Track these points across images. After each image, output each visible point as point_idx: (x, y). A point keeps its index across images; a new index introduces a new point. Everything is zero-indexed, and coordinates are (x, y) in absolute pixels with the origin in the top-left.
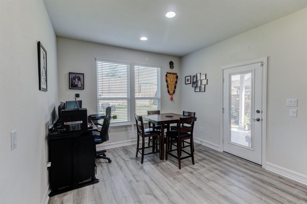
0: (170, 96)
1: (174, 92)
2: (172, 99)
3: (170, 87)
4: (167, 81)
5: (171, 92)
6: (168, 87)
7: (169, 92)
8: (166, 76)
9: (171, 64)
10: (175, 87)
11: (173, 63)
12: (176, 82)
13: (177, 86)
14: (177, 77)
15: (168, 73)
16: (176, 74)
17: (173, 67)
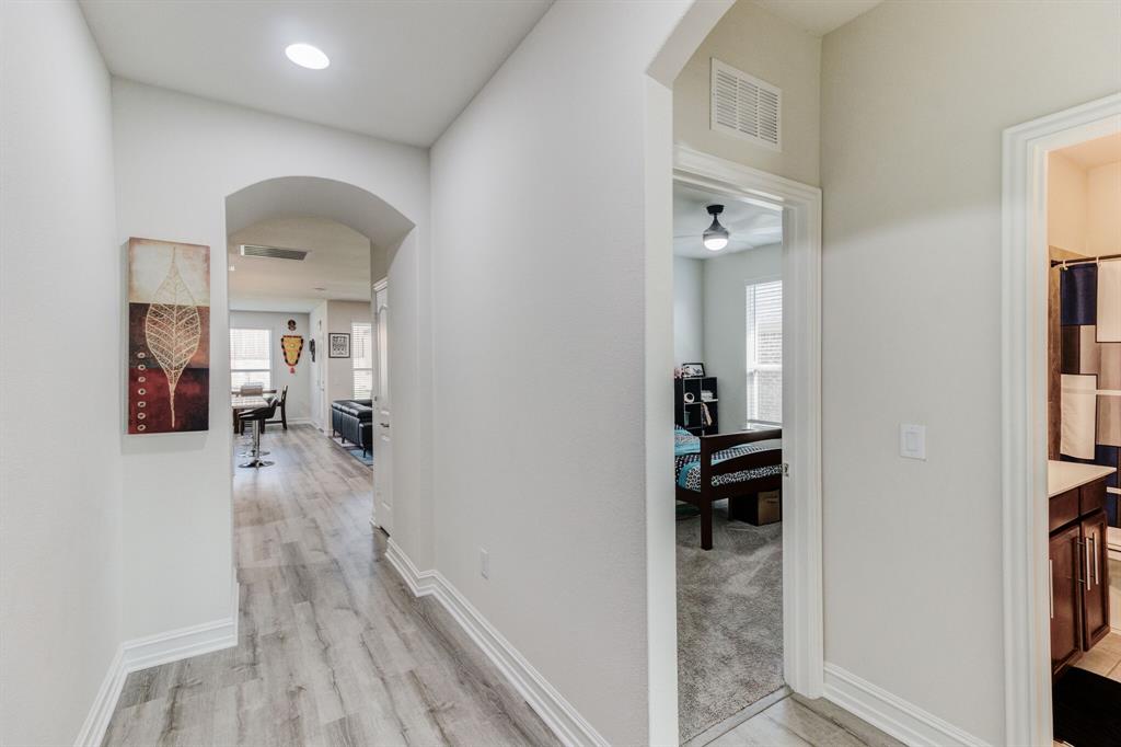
0: (290, 368)
1: (297, 362)
2: (293, 371)
3: (288, 354)
4: (283, 347)
5: (292, 357)
6: (285, 354)
7: (286, 361)
8: (282, 340)
9: (292, 324)
10: (299, 355)
11: (294, 323)
12: (301, 348)
13: (303, 352)
14: (302, 341)
15: (284, 336)
16: (300, 337)
17: (295, 328)
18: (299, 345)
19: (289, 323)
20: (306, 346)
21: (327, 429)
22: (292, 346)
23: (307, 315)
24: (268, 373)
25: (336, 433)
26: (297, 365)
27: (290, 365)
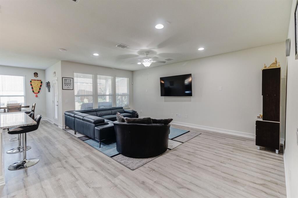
0: (36, 95)
1: (39, 92)
2: (37, 96)
4: (31, 85)
5: (36, 90)
6: (32, 88)
7: (33, 91)
8: (31, 82)
9: (36, 74)
10: (40, 89)
11: (37, 74)
12: (41, 86)
13: (42, 88)
14: (42, 82)
15: (32, 80)
16: (40, 80)
17: (38, 76)
18: (40, 84)
19: (35, 74)
20: (44, 85)
21: (61, 125)
22: (36, 85)
23: (44, 71)
24: (23, 97)
25: (67, 127)
26: (39, 94)
27: (35, 93)
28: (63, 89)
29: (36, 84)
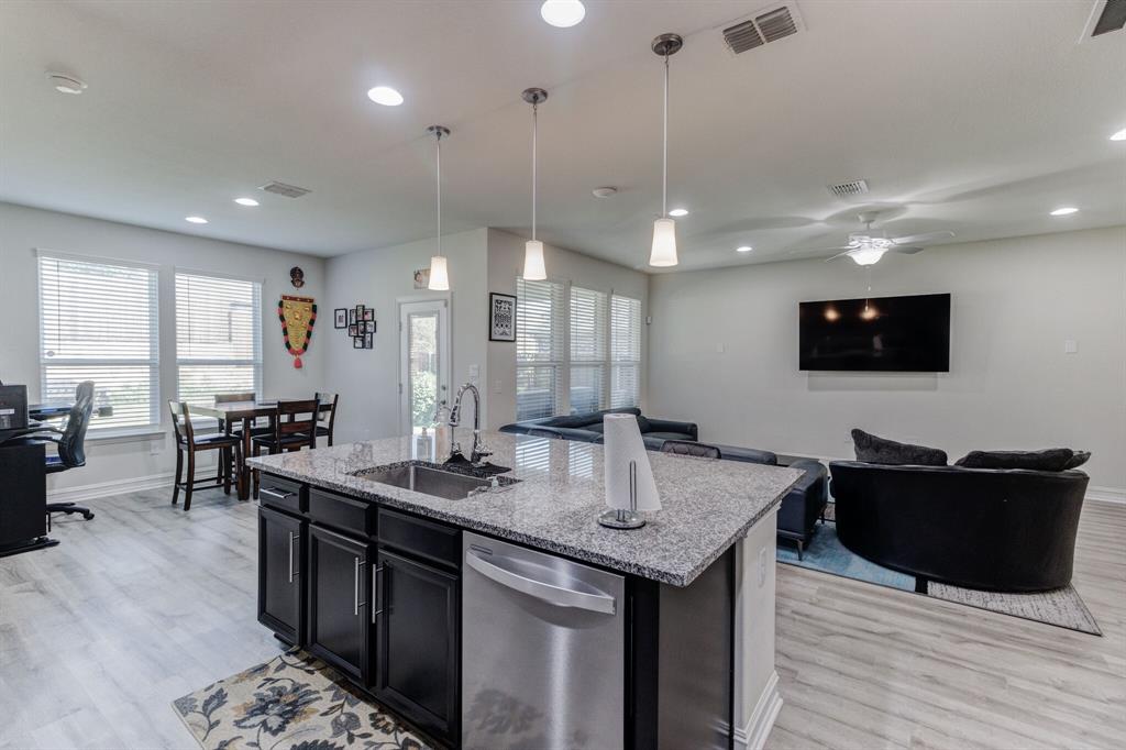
0: (294, 358)
1: (305, 347)
2: (298, 365)
3: (289, 330)
4: (282, 318)
5: (297, 339)
6: (285, 332)
7: (288, 345)
8: (281, 304)
9: (297, 276)
10: (309, 335)
12: (312, 322)
13: (316, 331)
14: (314, 309)
15: (285, 298)
16: (311, 301)
17: (302, 283)
18: (309, 316)
20: (323, 318)
23: (323, 260)
26: (305, 353)
27: (294, 353)
28: (490, 340)
29: (297, 317)
